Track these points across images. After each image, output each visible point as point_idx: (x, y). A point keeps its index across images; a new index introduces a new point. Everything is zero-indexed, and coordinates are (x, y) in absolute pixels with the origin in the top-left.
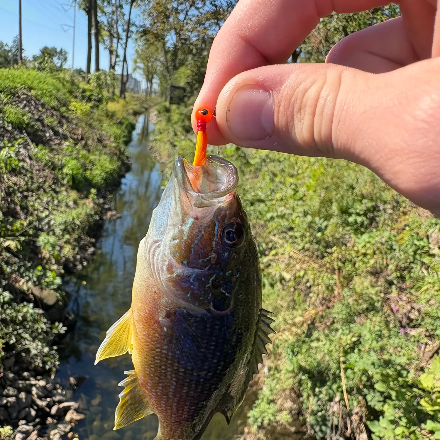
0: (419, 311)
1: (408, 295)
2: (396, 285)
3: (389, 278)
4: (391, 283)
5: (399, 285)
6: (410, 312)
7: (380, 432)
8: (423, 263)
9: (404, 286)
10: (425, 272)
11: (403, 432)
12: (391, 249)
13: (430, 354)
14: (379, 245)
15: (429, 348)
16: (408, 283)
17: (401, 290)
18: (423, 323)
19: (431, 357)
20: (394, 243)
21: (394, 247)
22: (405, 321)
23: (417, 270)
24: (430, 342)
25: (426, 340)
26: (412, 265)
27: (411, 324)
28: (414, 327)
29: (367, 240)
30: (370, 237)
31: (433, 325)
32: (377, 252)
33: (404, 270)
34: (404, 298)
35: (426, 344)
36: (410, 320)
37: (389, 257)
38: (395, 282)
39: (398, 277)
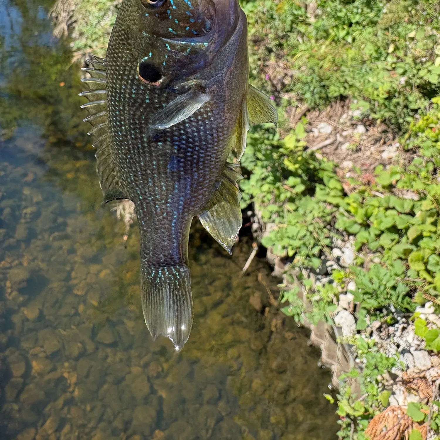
0: (292, 77)
1: (285, 62)
2: (275, 53)
3: (270, 46)
4: (270, 51)
5: (277, 52)
6: (284, 78)
7: (249, 189)
8: (299, 32)
9: (282, 53)
10: (300, 40)
11: (269, 188)
12: (272, 18)
13: (299, 116)
14: (261, 15)
15: (299, 110)
16: (285, 50)
17: (279, 57)
18: (294, 88)
19: (300, 119)
20: (274, 13)
21: (274, 16)
22: (279, 87)
23: (294, 38)
24: (300, 105)
25: (296, 103)
26: (289, 34)
27: (285, 90)
28: (287, 91)
29: (251, 9)
30: (254, 6)
31: (302, 89)
32: (259, 21)
33: (282, 38)
34: (281, 65)
35: (297, 107)
36: (284, 85)
37: (268, 26)
38: (274, 49)
39: (277, 45)
